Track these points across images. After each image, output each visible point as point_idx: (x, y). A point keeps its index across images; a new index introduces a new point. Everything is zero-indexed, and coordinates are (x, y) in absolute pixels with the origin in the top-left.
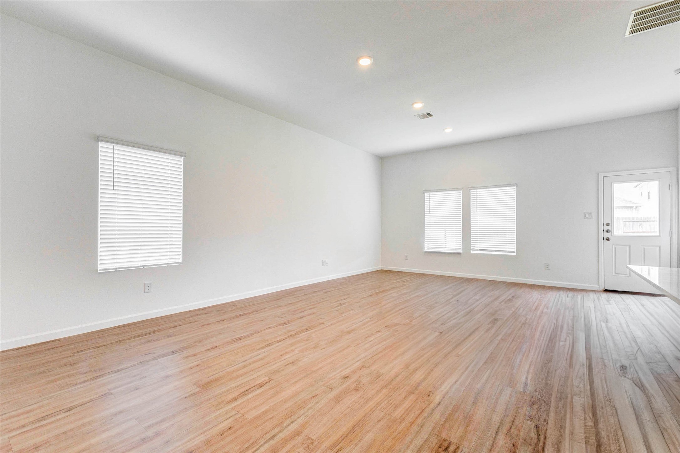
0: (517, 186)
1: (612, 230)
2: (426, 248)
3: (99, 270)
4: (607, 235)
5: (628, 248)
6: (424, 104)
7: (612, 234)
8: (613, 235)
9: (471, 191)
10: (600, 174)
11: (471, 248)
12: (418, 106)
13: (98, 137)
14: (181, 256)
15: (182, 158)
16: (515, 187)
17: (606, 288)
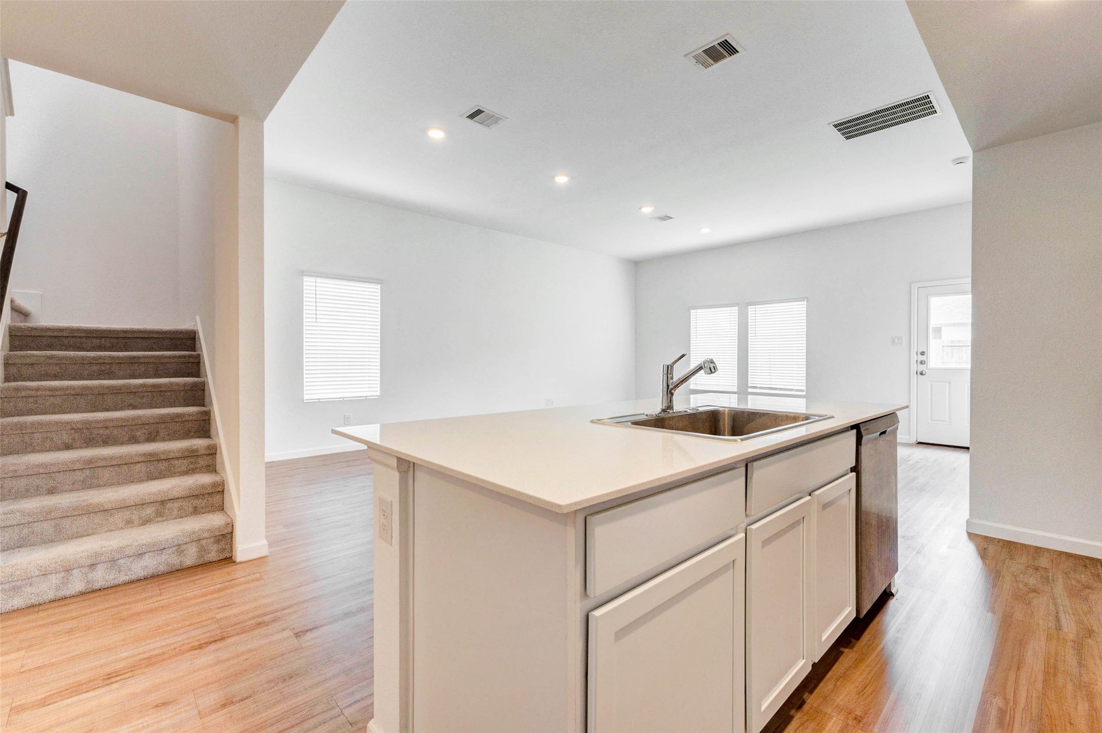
0: (807, 301)
1: (927, 361)
2: (691, 385)
3: (305, 399)
4: (921, 368)
5: (947, 385)
6: (654, 208)
7: (927, 366)
8: (928, 368)
9: (749, 307)
10: (912, 285)
11: (750, 385)
12: (647, 210)
13: (303, 272)
14: (379, 389)
15: (379, 285)
16: (805, 303)
17: (919, 440)
